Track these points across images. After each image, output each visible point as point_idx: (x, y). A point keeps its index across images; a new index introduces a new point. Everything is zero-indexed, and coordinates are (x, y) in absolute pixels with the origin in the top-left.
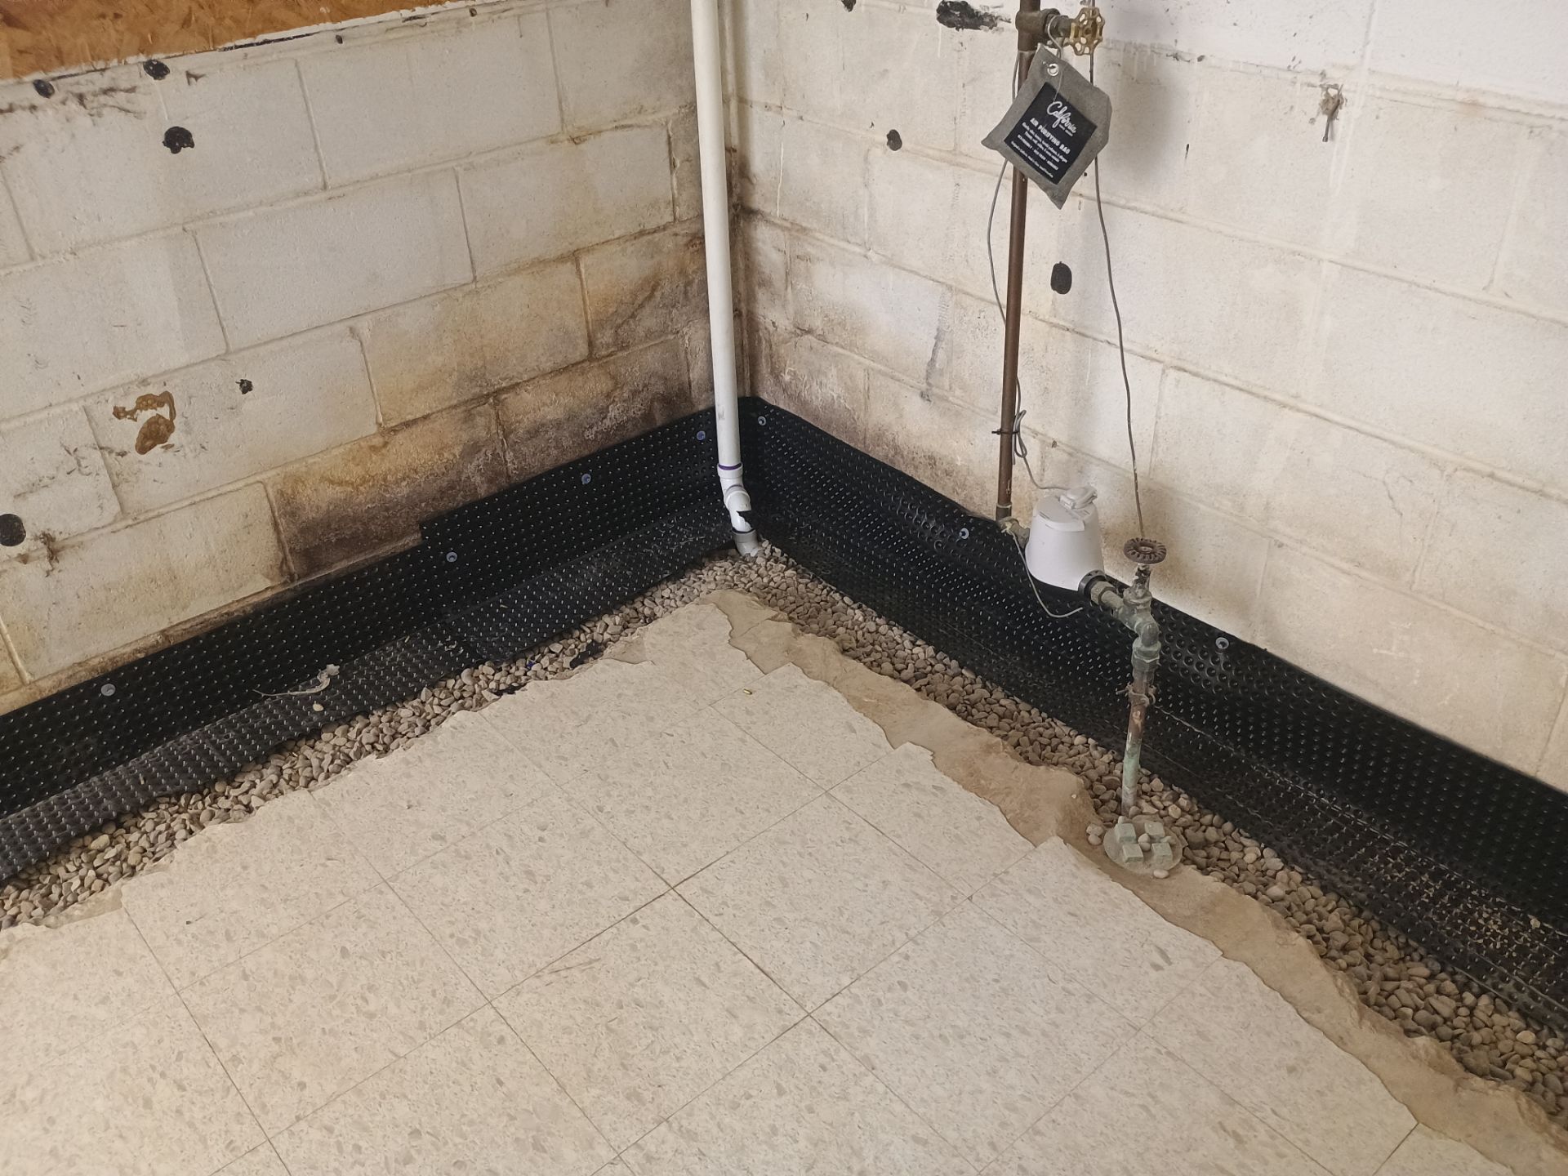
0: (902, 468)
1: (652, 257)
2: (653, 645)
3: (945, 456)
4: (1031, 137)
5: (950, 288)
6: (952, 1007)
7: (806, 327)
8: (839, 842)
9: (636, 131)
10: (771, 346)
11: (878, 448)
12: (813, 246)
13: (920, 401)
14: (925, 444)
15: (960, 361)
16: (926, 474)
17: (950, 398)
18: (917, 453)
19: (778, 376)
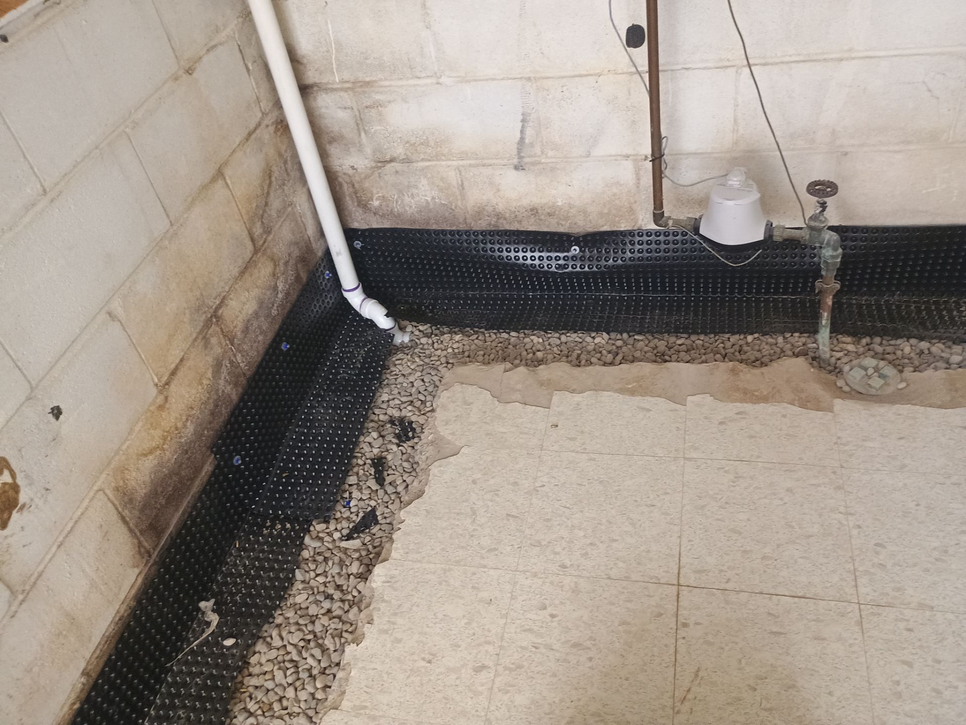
0: (508, 227)
2: (453, 434)
3: (546, 203)
5: (529, 79)
6: (919, 538)
7: (388, 158)
8: (732, 484)
9: (220, 48)
10: (353, 185)
11: (480, 222)
12: (381, 93)
13: (515, 172)
14: (525, 202)
15: (548, 130)
16: (530, 223)
17: (543, 161)
18: (519, 211)
19: (366, 205)
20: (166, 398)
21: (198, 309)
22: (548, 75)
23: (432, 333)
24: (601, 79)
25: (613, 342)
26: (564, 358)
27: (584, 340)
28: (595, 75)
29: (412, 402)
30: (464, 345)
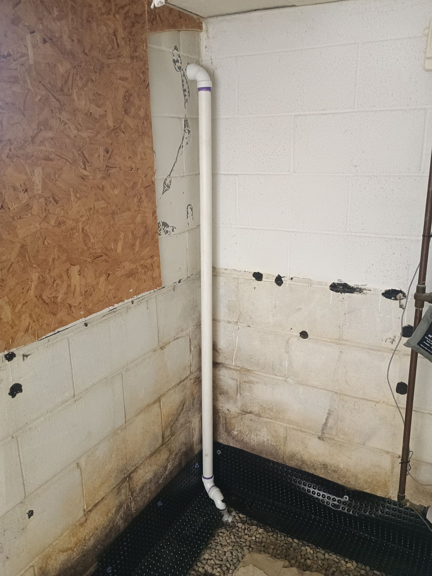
0: (307, 470)
1: (184, 391)
3: (333, 464)
4: (429, 342)
5: (336, 393)
7: (249, 411)
9: (181, 339)
10: (226, 419)
11: (291, 462)
12: (254, 377)
13: (318, 440)
14: (321, 459)
15: (342, 423)
16: (321, 472)
17: (336, 439)
18: (316, 463)
19: (230, 432)
20: (86, 520)
21: (122, 471)
22: (347, 394)
23: (246, 522)
24: (378, 405)
25: (359, 570)
26: (323, 571)
27: (340, 562)
28: (375, 402)
29: (221, 565)
30: (263, 537)
